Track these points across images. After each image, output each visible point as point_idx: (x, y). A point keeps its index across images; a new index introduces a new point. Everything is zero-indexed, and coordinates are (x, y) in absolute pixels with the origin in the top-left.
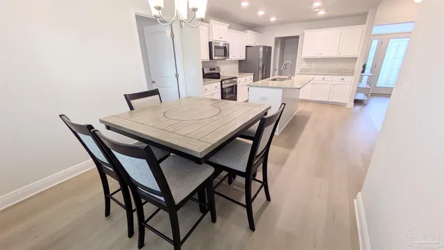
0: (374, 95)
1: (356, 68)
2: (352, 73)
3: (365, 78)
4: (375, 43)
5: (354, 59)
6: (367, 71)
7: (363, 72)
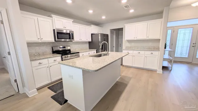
0: (176, 62)
1: (160, 46)
2: (158, 49)
3: (167, 53)
4: (169, 32)
5: (159, 40)
6: (168, 48)
7: (165, 48)
